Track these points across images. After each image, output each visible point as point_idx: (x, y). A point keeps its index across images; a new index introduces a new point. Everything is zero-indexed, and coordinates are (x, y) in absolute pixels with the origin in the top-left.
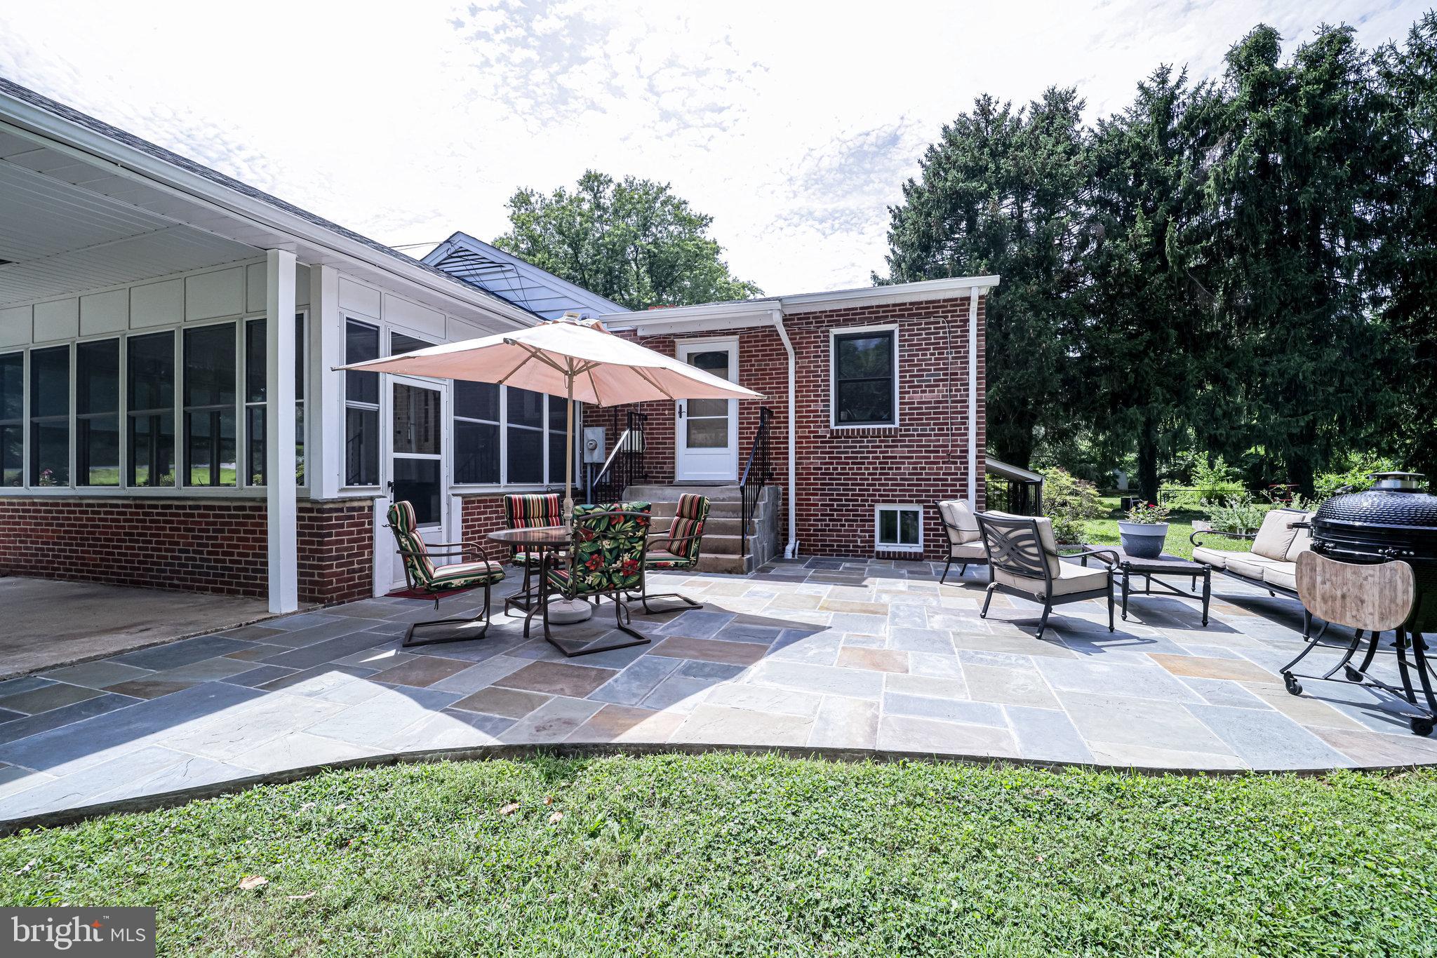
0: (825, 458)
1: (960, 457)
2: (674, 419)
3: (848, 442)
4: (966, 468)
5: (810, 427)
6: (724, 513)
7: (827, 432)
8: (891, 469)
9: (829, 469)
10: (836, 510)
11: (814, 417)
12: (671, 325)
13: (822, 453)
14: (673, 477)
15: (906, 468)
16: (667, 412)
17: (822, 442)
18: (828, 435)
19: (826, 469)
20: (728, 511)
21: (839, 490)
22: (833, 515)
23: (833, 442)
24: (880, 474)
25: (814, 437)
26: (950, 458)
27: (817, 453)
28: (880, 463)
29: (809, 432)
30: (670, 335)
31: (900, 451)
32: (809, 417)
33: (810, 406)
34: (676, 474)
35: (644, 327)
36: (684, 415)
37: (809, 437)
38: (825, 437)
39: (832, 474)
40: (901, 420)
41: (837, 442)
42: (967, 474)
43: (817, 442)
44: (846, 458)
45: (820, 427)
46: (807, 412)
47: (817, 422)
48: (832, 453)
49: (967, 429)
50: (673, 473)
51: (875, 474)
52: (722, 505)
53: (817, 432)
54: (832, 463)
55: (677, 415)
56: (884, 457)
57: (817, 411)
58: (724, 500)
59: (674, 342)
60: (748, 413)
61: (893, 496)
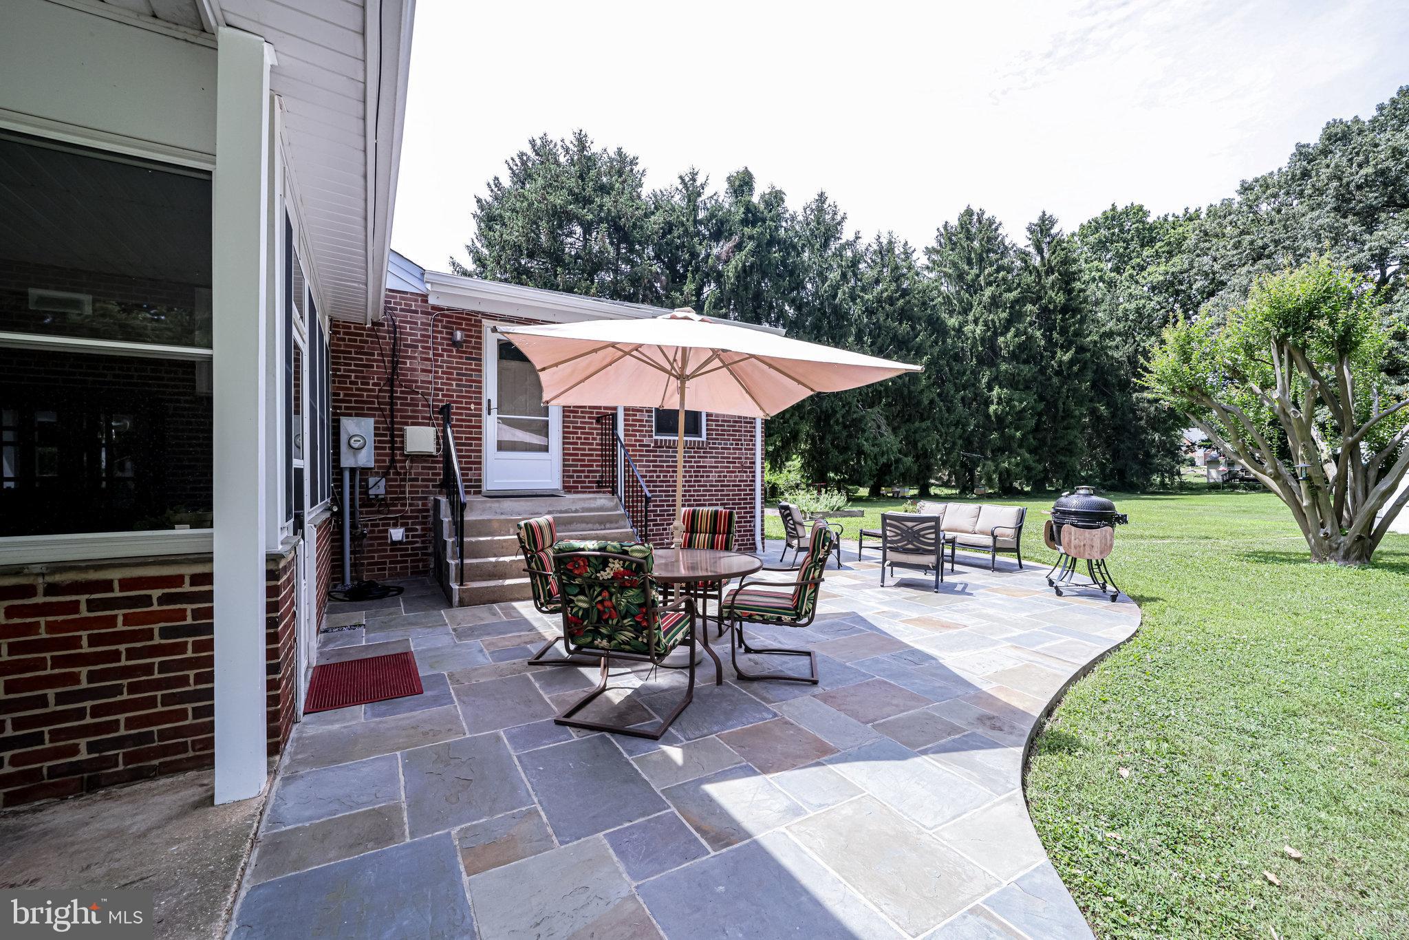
0: (649, 466)
1: (749, 468)
2: (480, 416)
3: (668, 452)
4: (754, 476)
5: (636, 436)
6: (590, 526)
7: (651, 441)
8: (702, 476)
9: (652, 476)
10: (659, 515)
11: (640, 426)
12: (480, 301)
13: (647, 461)
14: (480, 486)
15: (713, 476)
16: (472, 407)
17: (647, 451)
18: (652, 445)
19: (650, 477)
20: (594, 523)
21: (661, 496)
22: (656, 520)
23: (656, 451)
24: (695, 481)
25: (640, 446)
26: (743, 469)
27: (642, 461)
28: (695, 472)
29: (636, 441)
30: (479, 312)
31: (709, 462)
32: (635, 425)
33: (636, 415)
34: (483, 484)
35: (439, 295)
36: (494, 412)
37: (635, 446)
38: (649, 446)
39: (656, 481)
40: (707, 434)
41: (660, 452)
42: (754, 481)
43: (642, 451)
44: (667, 466)
45: (645, 436)
46: (633, 420)
47: (642, 431)
48: (656, 461)
49: (754, 445)
50: (480, 481)
51: (690, 481)
52: (587, 517)
53: (642, 441)
54: (655, 471)
55: (485, 412)
56: (698, 467)
57: (642, 421)
58: (576, 511)
59: (481, 321)
60: (574, 417)
61: (704, 500)
